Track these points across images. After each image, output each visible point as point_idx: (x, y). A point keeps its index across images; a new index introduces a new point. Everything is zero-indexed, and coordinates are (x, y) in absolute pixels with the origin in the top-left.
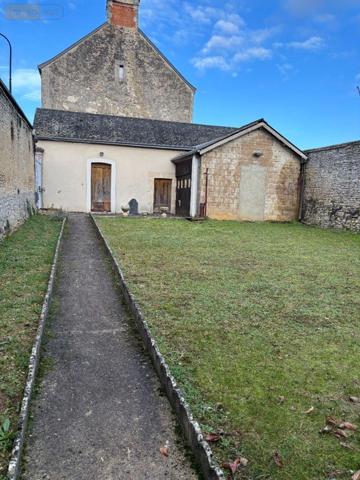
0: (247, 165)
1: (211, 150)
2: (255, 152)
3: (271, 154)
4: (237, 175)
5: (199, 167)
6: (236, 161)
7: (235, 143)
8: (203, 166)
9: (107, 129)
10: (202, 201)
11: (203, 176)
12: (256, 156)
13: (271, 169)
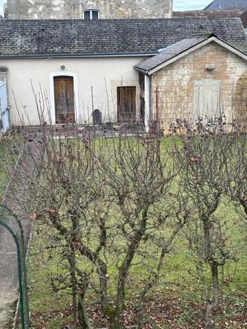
0: (199, 79)
1: (161, 69)
2: (207, 66)
3: (226, 66)
4: (190, 90)
5: (150, 86)
6: (187, 78)
7: (186, 60)
8: (154, 85)
9: (68, 38)
10: (154, 119)
11: (154, 95)
12: (209, 70)
13: (226, 81)
